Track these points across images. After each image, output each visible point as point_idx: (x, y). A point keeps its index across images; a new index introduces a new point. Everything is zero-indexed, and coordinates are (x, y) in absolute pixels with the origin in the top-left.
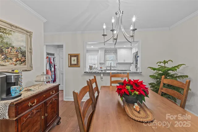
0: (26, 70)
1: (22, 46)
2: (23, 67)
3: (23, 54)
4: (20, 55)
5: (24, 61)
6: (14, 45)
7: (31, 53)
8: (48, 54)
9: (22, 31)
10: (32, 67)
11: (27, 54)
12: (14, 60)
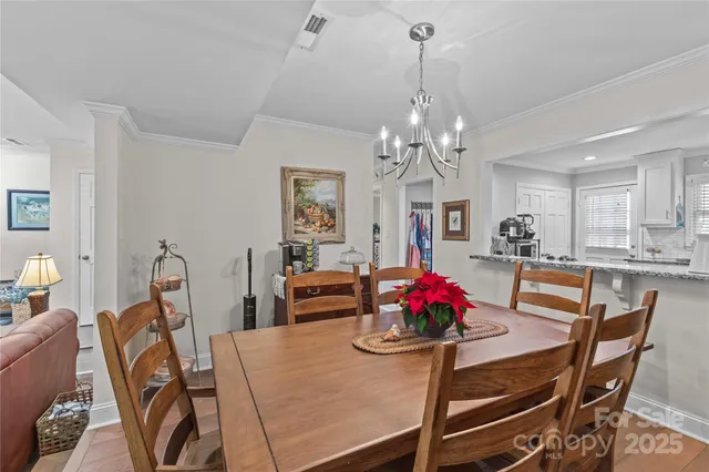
0: (335, 242)
1: (330, 200)
2: (326, 236)
3: (332, 213)
4: (326, 216)
5: (333, 226)
6: (318, 200)
7: (343, 210)
8: (415, 205)
9: (329, 175)
10: (344, 236)
11: (338, 214)
12: (318, 224)
